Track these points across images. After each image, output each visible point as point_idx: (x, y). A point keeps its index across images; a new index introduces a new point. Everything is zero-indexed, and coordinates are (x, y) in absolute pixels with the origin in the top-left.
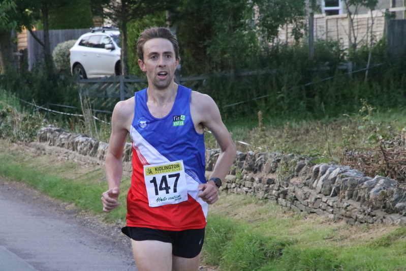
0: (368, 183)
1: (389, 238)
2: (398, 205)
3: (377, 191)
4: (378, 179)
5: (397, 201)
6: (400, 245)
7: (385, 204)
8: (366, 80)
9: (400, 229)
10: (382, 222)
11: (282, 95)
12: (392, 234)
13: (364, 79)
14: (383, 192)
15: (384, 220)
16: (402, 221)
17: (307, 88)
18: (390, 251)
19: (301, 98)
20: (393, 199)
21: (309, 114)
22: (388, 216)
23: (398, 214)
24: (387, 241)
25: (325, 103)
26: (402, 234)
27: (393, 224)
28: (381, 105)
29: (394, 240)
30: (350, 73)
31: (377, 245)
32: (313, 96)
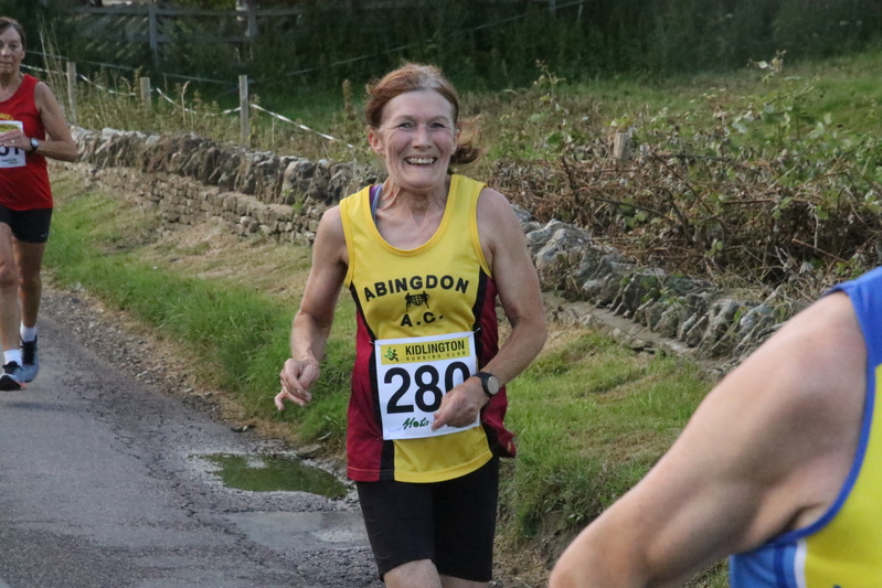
0: (534, 236)
1: (564, 356)
2: (589, 284)
3: (551, 254)
4: (553, 228)
5: (586, 275)
6: (585, 371)
7: (564, 281)
8: (579, 22)
9: (588, 335)
10: (556, 318)
11: (433, 46)
12: (572, 346)
13: (575, 19)
14: (560, 257)
15: (560, 316)
16: (593, 318)
17: (479, 35)
18: (563, 384)
19: (466, 52)
20: (579, 272)
21: (481, 80)
22: (568, 307)
23: (587, 304)
24: (560, 363)
25: (508, 62)
26: (592, 348)
27: (577, 325)
28: (603, 66)
29: (575, 360)
30: (552, 9)
31: (540, 370)
32: (489, 49)
